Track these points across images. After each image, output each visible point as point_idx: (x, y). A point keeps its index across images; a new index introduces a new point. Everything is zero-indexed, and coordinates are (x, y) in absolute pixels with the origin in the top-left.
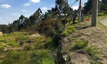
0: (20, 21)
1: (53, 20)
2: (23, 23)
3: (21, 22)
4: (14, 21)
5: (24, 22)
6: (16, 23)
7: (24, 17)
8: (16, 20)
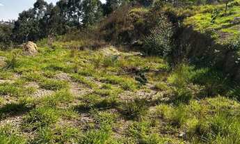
0: (35, 13)
1: (137, 13)
2: (44, 18)
3: (38, 15)
4: (21, 12)
5: (46, 15)
6: (27, 17)
7: (45, 4)
8: (26, 10)
